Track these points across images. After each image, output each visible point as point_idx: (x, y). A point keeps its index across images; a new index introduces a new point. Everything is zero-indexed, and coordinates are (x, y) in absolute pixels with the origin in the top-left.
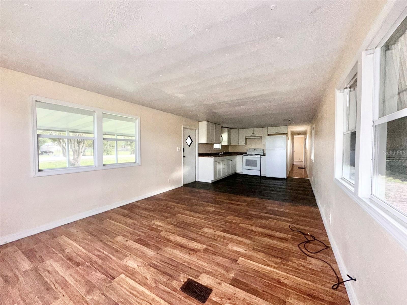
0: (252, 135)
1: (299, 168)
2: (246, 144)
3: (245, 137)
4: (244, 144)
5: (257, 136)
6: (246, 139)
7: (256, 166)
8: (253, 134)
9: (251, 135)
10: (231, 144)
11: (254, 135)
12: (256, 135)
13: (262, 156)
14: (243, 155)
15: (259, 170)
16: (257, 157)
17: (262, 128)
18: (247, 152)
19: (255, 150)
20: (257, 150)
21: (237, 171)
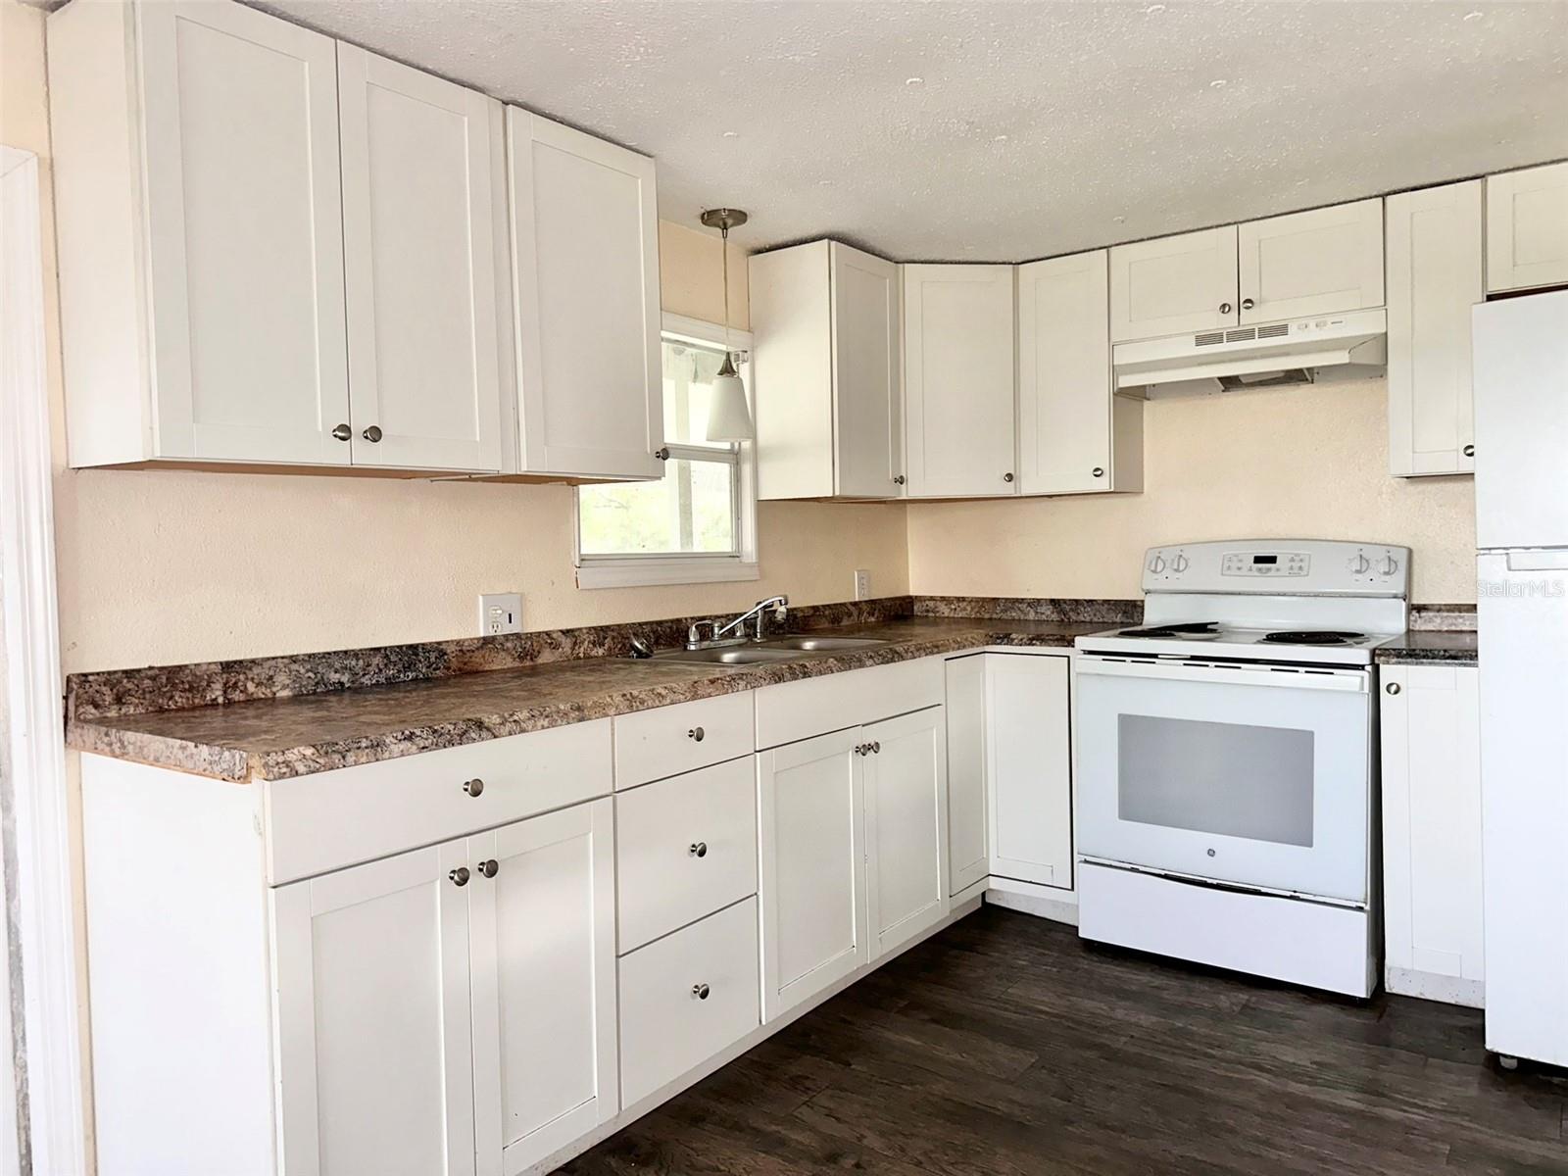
0: (1215, 338)
2: (1127, 482)
3: (1115, 371)
4: (1098, 473)
5: (1293, 337)
6: (1130, 399)
7: (1302, 836)
8: (1229, 322)
9: (1202, 340)
10: (901, 480)
11: (1249, 334)
12: (1282, 330)
13: (1390, 672)
14: (1070, 643)
15: (1363, 897)
16: (1302, 677)
17: (1389, 199)
18: (1147, 592)
19: (1272, 560)
20: (1298, 569)
21: (993, 883)
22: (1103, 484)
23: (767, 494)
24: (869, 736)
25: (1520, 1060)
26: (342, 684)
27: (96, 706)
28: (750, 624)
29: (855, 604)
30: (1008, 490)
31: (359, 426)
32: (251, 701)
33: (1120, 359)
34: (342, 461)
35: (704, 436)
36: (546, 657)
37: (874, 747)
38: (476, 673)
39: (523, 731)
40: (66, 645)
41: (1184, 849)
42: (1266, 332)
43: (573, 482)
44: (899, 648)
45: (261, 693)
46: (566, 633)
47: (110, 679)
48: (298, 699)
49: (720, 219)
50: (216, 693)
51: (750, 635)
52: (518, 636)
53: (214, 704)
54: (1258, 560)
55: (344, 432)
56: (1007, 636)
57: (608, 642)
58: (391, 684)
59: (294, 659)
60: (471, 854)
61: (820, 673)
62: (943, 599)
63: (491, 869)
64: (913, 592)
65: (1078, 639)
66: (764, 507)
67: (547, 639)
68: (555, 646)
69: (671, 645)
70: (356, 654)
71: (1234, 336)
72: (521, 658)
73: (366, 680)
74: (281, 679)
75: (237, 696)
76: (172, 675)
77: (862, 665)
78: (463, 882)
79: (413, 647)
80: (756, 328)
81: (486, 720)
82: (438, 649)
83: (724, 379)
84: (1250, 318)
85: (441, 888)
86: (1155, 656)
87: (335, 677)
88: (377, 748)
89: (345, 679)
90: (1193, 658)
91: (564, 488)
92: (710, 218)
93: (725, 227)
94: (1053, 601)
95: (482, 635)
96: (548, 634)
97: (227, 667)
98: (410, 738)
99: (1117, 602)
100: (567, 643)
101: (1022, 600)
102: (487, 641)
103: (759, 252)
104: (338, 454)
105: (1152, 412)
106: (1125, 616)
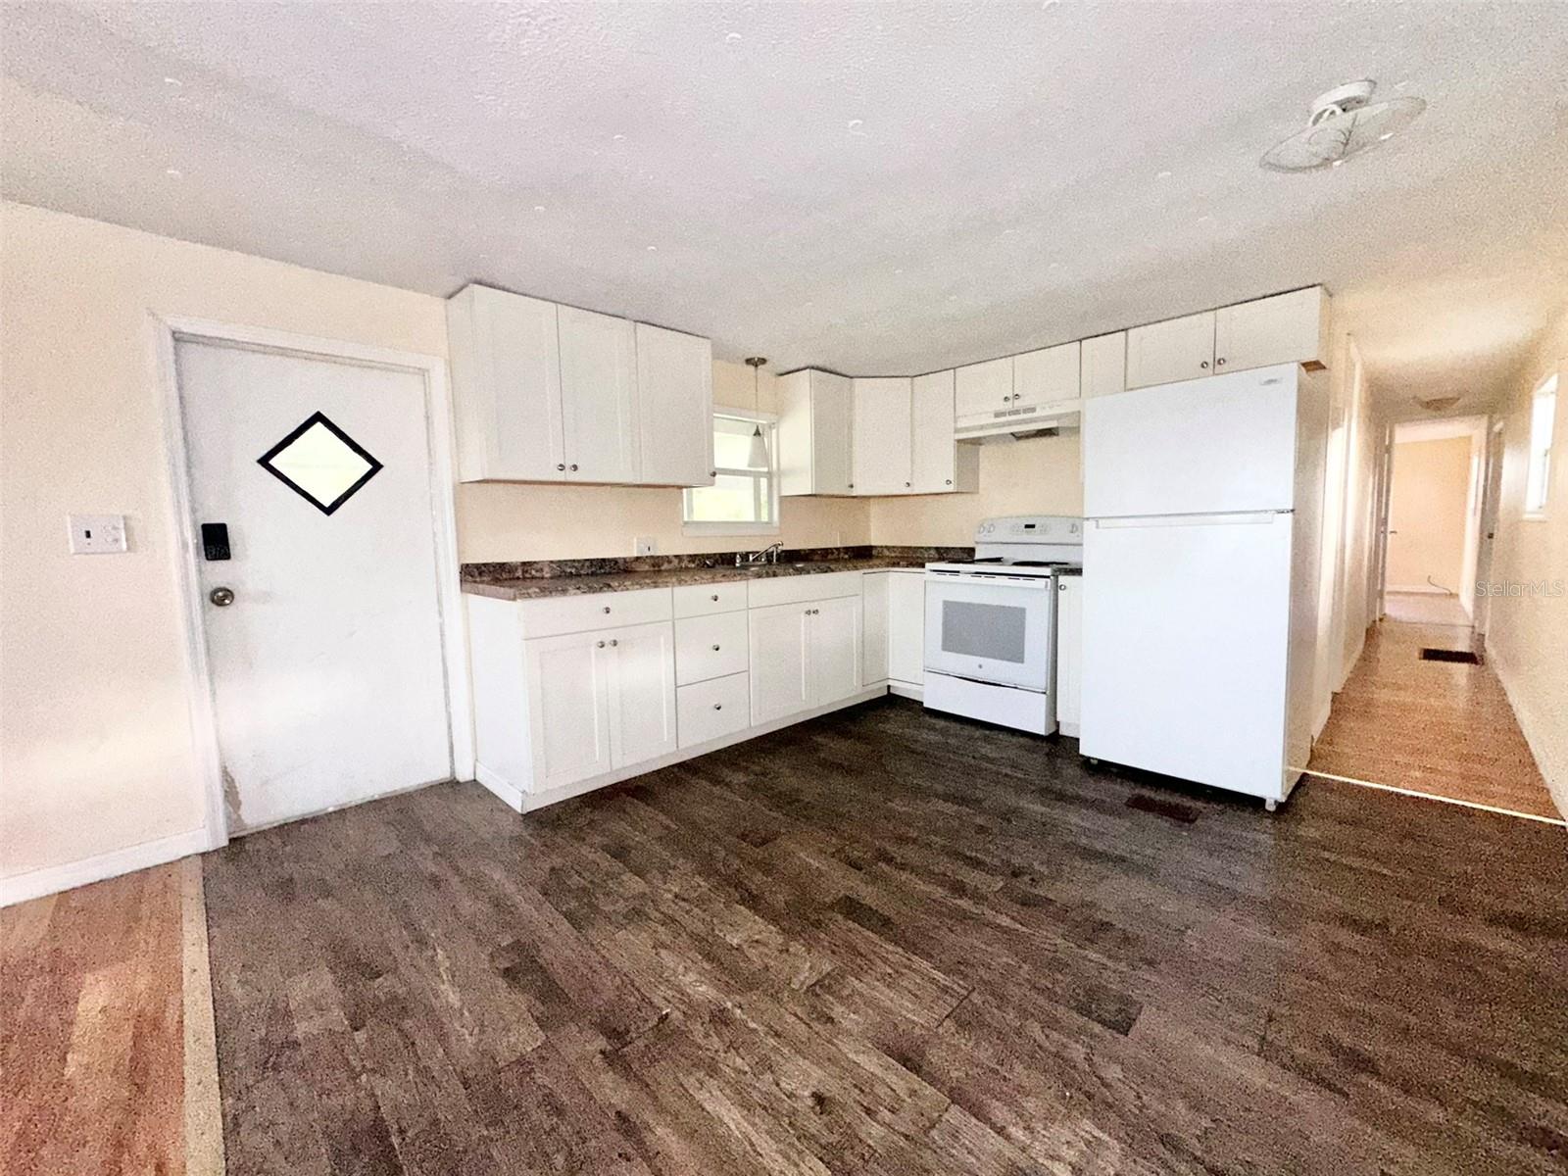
0: (1003, 414)
1: (1430, 655)
2: (967, 487)
3: (957, 431)
4: (948, 482)
5: (1038, 413)
6: (968, 444)
8: (1008, 406)
9: (997, 415)
10: (852, 486)
11: (1017, 412)
12: (1033, 410)
13: (1061, 579)
14: (923, 566)
15: (1044, 686)
16: (1021, 582)
17: (1084, 342)
18: (977, 543)
19: (1033, 526)
20: (1044, 531)
21: (891, 683)
22: (951, 488)
23: (784, 493)
24: (813, 607)
25: (1100, 761)
26: (571, 573)
27: (472, 576)
28: (769, 556)
29: (837, 549)
30: (906, 491)
31: (569, 464)
32: (533, 578)
33: (960, 425)
34: (562, 479)
35: (746, 464)
36: (665, 566)
37: (816, 612)
38: (630, 572)
39: (627, 589)
40: (460, 553)
41: (969, 664)
42: (1026, 411)
43: (680, 487)
44: (832, 566)
45: (538, 575)
46: (676, 556)
47: (477, 566)
48: (551, 578)
49: (755, 362)
50: (519, 574)
51: (769, 561)
52: (652, 557)
53: (518, 578)
54: (1027, 526)
55: (562, 467)
56: (898, 563)
57: (697, 562)
58: (593, 574)
59: (552, 562)
60: (608, 638)
61: (784, 575)
62: (886, 547)
63: (615, 643)
64: (873, 544)
65: (927, 565)
66: (783, 499)
67: (667, 559)
68: (670, 562)
69: (728, 564)
70: (579, 561)
71: (1011, 413)
72: (654, 566)
73: (582, 572)
74: (546, 569)
75: (528, 575)
76: (502, 566)
77: (809, 573)
78: (602, 646)
79: (604, 560)
80: (780, 412)
81: (612, 584)
82: (615, 561)
83: (757, 438)
84: (1018, 404)
85: (594, 649)
86: (958, 572)
87: (569, 570)
88: (564, 591)
89: (573, 571)
90: (977, 573)
91: (676, 490)
92: (749, 361)
93: (756, 366)
94: (937, 549)
95: (636, 555)
96: (667, 557)
97: (524, 564)
98: (578, 588)
99: (965, 548)
100: (676, 561)
101: (922, 548)
102: (638, 558)
103: (782, 375)
104: (560, 476)
105: (984, 451)
106: (966, 555)
